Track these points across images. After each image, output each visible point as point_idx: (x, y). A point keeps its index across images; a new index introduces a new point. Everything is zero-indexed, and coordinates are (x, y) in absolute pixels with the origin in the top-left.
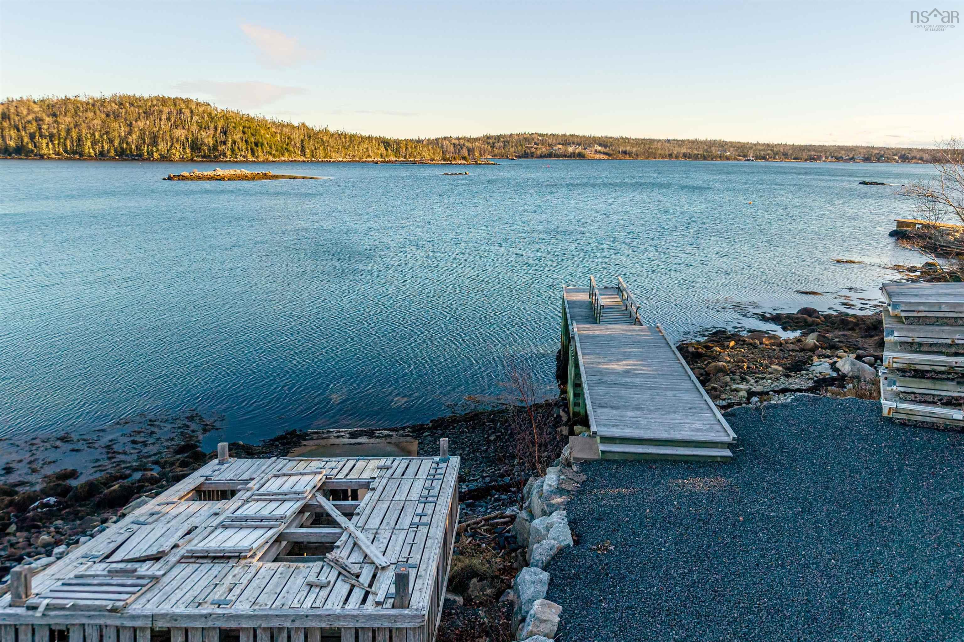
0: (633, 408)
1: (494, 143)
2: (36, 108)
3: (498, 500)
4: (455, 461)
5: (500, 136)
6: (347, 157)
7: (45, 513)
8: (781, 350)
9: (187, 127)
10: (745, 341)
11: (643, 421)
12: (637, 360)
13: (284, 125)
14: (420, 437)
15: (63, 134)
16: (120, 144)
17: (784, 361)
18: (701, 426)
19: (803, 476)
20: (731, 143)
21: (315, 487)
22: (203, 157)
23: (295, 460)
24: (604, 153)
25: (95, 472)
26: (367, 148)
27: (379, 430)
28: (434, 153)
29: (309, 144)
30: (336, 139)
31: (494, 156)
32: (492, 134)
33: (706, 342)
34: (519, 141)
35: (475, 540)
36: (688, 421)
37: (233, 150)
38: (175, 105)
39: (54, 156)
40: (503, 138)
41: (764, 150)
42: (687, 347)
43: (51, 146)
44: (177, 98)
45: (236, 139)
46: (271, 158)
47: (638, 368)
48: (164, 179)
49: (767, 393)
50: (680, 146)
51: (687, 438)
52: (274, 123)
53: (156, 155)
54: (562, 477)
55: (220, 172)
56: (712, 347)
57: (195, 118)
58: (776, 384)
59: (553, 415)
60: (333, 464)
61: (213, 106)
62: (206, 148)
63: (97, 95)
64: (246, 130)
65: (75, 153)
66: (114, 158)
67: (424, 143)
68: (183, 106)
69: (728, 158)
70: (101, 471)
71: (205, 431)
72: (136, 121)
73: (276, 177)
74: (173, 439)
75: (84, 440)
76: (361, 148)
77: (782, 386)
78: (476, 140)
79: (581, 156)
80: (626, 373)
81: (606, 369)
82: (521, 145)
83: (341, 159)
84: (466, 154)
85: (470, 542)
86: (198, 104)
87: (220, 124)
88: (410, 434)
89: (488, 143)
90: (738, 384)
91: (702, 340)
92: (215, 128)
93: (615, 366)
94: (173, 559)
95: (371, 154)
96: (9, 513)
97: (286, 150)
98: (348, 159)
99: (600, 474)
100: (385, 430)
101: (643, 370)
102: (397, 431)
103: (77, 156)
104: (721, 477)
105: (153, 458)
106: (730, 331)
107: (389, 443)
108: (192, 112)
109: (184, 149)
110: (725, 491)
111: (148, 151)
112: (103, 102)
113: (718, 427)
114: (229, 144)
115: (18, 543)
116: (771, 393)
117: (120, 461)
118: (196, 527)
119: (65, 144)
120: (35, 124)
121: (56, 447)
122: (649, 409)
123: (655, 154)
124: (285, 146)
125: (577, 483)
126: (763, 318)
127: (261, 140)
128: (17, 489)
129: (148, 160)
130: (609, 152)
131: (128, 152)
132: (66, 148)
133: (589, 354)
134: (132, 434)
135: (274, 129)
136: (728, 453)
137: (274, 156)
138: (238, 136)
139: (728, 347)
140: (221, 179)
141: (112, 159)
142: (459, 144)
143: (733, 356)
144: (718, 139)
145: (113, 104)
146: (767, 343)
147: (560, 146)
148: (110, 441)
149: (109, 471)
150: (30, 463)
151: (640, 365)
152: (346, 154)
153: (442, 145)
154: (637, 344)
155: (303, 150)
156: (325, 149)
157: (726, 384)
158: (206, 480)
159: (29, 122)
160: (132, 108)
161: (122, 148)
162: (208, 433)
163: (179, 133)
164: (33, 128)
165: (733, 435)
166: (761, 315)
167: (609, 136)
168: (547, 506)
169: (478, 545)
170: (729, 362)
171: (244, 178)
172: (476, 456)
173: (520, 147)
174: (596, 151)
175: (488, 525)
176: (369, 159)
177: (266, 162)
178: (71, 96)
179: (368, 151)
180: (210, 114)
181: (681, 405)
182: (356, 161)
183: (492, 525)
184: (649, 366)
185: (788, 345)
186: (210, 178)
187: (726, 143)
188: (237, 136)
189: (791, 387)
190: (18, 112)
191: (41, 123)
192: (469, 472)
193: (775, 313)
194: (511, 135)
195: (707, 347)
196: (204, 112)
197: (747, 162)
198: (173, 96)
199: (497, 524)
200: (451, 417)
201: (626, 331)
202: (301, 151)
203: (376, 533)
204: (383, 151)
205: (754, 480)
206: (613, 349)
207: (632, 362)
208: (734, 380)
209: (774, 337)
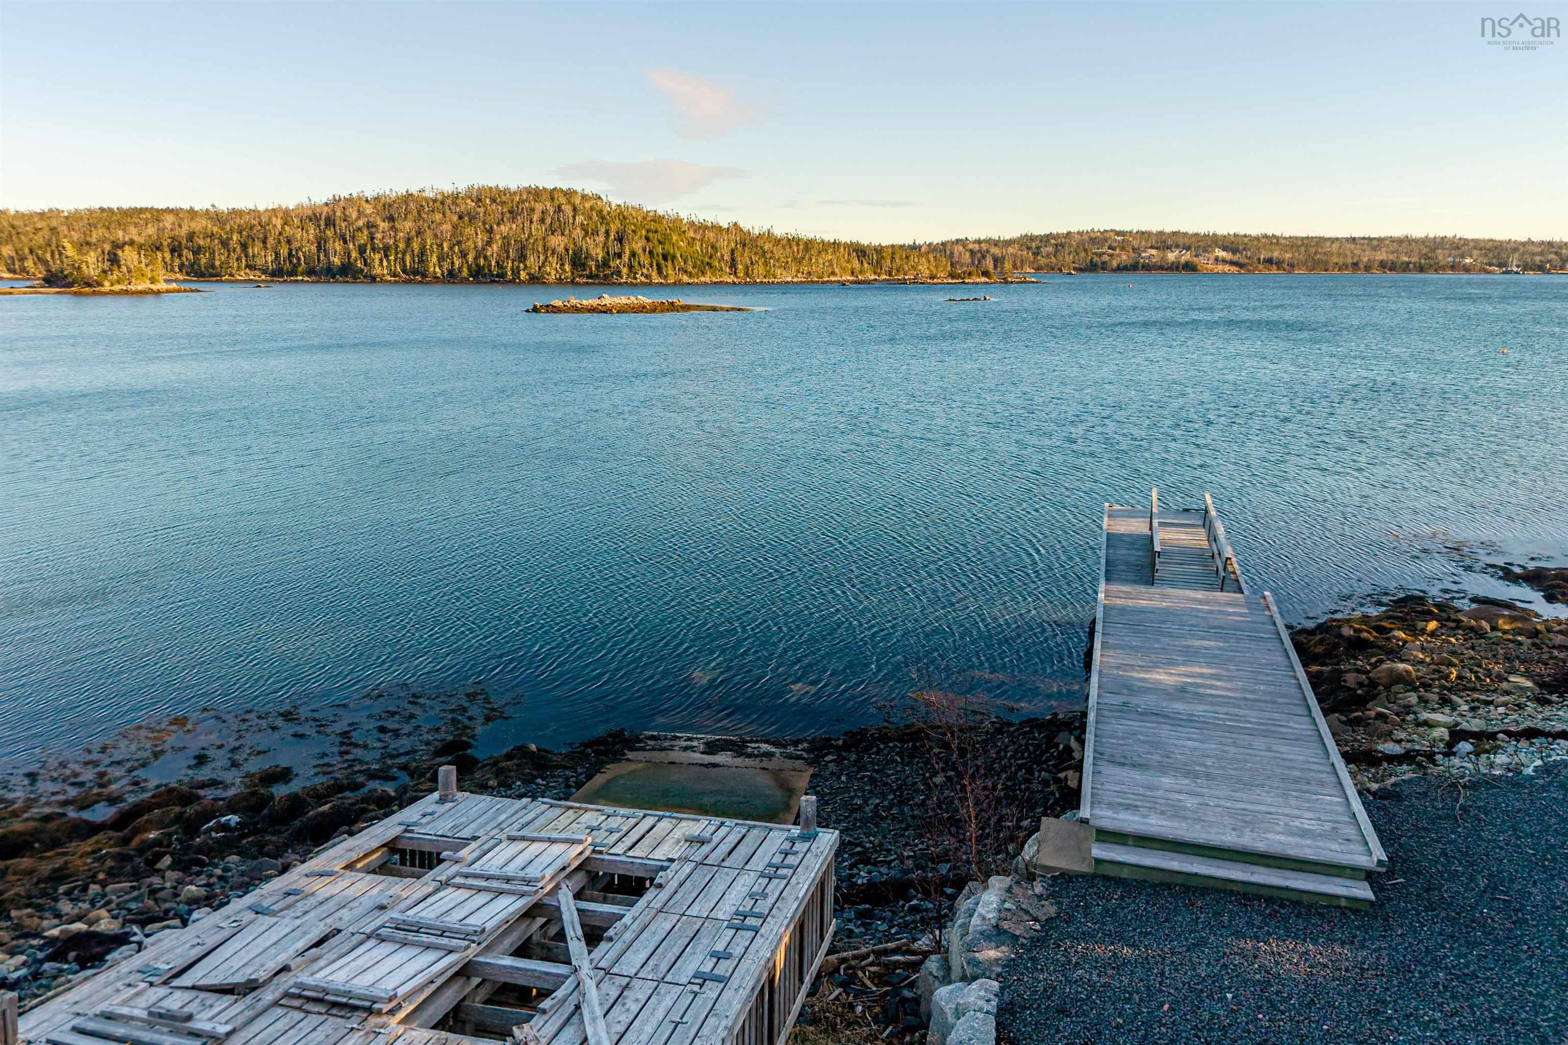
0: (1176, 769)
1: (1038, 248)
2: (369, 210)
3: (914, 910)
4: (828, 839)
5: (1049, 236)
6: (799, 275)
7: (217, 841)
8: (1534, 644)
9: (567, 232)
10: (1459, 621)
11: (1190, 802)
12: (1209, 665)
13: (706, 227)
14: (819, 763)
15: (402, 246)
16: (476, 258)
17: (1539, 669)
18: (1314, 826)
19: (1535, 964)
20: (1476, 241)
21: (564, 868)
22: (588, 278)
23: (560, 806)
24: (1232, 263)
25: (316, 774)
26: (830, 261)
27: (756, 742)
28: (936, 267)
29: (742, 255)
30: (784, 247)
31: (1038, 269)
32: (1036, 233)
33: (1379, 618)
34: (1080, 244)
35: (848, 994)
36: (1288, 811)
37: (631, 267)
38: (552, 199)
39: (389, 278)
40: (1054, 238)
41: (1542, 253)
42: (1340, 627)
43: (385, 263)
44: (555, 189)
45: (636, 250)
46: (686, 279)
47: (1208, 682)
48: (527, 311)
49: (1493, 736)
50: (1374, 249)
51: (1276, 849)
52: (692, 224)
53: (523, 275)
54: (1007, 905)
55: (608, 300)
56: (1391, 630)
57: (580, 219)
58: (1516, 716)
59: (1057, 746)
60: (614, 822)
61: (605, 200)
62: (592, 264)
63: (448, 189)
64: (651, 235)
65: (416, 272)
66: (467, 279)
67: (923, 249)
68: (563, 200)
69: (1467, 269)
70: (325, 773)
71: (488, 719)
72: (498, 224)
73: (687, 308)
74: (437, 730)
75: (315, 720)
76: (821, 261)
77: (1528, 724)
78: (1008, 243)
79: (1189, 267)
80: (1182, 691)
81: (1143, 680)
82: (1086, 250)
83: (790, 279)
84: (991, 267)
85: (837, 998)
86: (584, 197)
87: (613, 228)
88: (805, 755)
89: (1029, 248)
90: (1433, 710)
91: (1373, 612)
92: (607, 233)
93: (1164, 677)
94: (268, 996)
95: (837, 271)
96: (170, 835)
97: (705, 266)
98: (800, 278)
99: (1087, 907)
100: (766, 742)
101: (1217, 688)
102: (785, 747)
103: (419, 278)
104: (1343, 944)
105: (403, 760)
106: (1433, 598)
107: (764, 769)
108: (575, 209)
109: (562, 265)
110: (1345, 979)
111: (512, 269)
112: (455, 197)
113: (1351, 831)
114: (626, 258)
115: (164, 888)
116: (1501, 736)
117: (354, 760)
118: (339, 931)
119: (403, 260)
120: (366, 232)
121: (274, 728)
122: (1209, 776)
123: (1327, 262)
124: (707, 259)
125: (1036, 920)
126: (1508, 575)
127: (672, 251)
128: (201, 792)
129: (512, 281)
130: (1243, 260)
131: (486, 271)
132: (405, 265)
133: (1115, 647)
134: (383, 715)
135: (691, 234)
136: (1364, 891)
137: (690, 275)
138: (640, 244)
139: (1423, 631)
140: (607, 310)
141: (464, 281)
142: (980, 251)
143: (1432, 651)
144: (1450, 235)
145: (469, 201)
146: (1507, 627)
147: (1154, 252)
148: (350, 725)
149: (337, 775)
150: (234, 750)
151: (1213, 676)
152: (798, 271)
153: (952, 253)
154: (1218, 631)
155: (733, 265)
156: (766, 263)
157: (1408, 710)
158: (406, 831)
159: (359, 229)
160: (494, 206)
161: (478, 265)
162: (490, 724)
163: (557, 242)
164: (363, 238)
165: (1379, 853)
166: (1502, 568)
167: (1242, 232)
168: (968, 963)
169: (850, 1004)
170: (1422, 662)
171: (641, 309)
172: (903, 813)
173: (1083, 254)
174: (1217, 259)
175: (879, 965)
176: (833, 278)
177: (678, 284)
178: (414, 190)
179: (831, 265)
180: (601, 211)
181: (1278, 771)
182: (812, 282)
183: (886, 966)
184: (1230, 679)
185: (1551, 635)
186: (592, 310)
187: (1466, 242)
188: (638, 245)
189: (1547, 727)
190: (345, 215)
191: (374, 230)
192: (881, 845)
193: (1532, 565)
194: (1069, 233)
195: (1380, 630)
196: (592, 209)
197: (1507, 276)
198: (550, 187)
199: (896, 964)
200: (879, 730)
201: (1201, 602)
202: (731, 268)
203: (627, 986)
204: (856, 264)
205: (1418, 962)
206: (1167, 640)
207: (1197, 670)
208: (1426, 702)
209: (1526, 615)
